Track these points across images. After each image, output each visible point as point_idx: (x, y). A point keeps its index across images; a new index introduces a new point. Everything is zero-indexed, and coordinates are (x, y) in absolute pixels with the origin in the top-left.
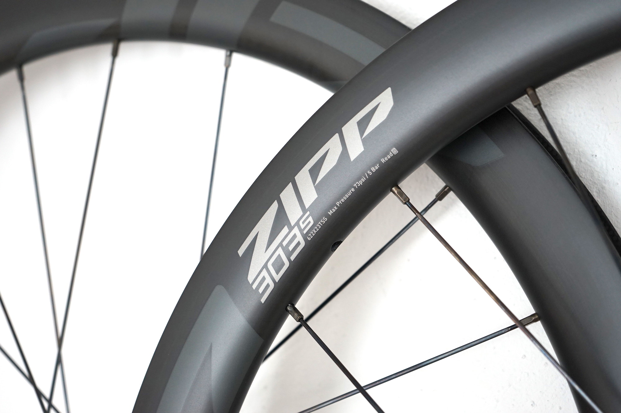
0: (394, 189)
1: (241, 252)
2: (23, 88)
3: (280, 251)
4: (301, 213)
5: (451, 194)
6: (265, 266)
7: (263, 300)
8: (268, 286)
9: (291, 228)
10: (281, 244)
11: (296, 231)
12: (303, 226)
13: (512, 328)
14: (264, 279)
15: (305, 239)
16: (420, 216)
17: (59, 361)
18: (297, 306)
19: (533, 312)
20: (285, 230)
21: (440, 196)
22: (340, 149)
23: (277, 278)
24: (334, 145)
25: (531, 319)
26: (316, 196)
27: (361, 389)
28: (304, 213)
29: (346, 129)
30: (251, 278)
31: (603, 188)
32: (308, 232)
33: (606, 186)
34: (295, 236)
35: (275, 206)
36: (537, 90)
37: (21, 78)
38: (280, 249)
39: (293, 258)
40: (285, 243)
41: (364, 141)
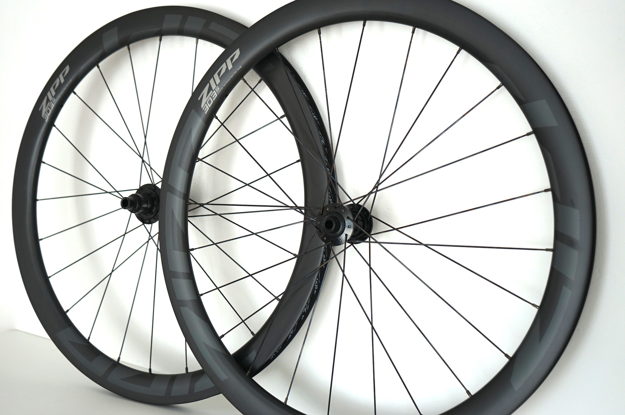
0: (242, 78)
1: (199, 99)
2: (130, 52)
3: (210, 98)
4: (216, 86)
5: (263, 81)
6: (206, 103)
7: (206, 113)
8: (207, 108)
9: (213, 91)
10: (210, 96)
11: (214, 91)
12: (216, 90)
13: (277, 120)
14: (206, 106)
15: (217, 94)
16: (253, 90)
17: (145, 143)
18: (216, 115)
19: (284, 114)
20: (211, 91)
21: (260, 82)
22: (226, 67)
23: (210, 106)
24: (224, 66)
25: (282, 117)
26: (220, 81)
27: (237, 141)
28: (217, 86)
29: (227, 61)
30: (202, 107)
31: (305, 77)
32: (218, 92)
33: (306, 77)
34: (214, 93)
35: (208, 85)
36: (278, 48)
37: (129, 49)
38: (210, 97)
39: (214, 100)
40: (211, 96)
41: (232, 64)
